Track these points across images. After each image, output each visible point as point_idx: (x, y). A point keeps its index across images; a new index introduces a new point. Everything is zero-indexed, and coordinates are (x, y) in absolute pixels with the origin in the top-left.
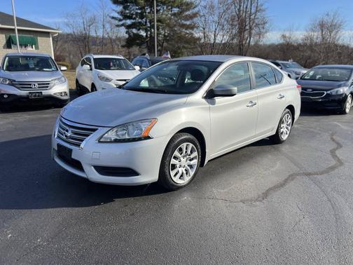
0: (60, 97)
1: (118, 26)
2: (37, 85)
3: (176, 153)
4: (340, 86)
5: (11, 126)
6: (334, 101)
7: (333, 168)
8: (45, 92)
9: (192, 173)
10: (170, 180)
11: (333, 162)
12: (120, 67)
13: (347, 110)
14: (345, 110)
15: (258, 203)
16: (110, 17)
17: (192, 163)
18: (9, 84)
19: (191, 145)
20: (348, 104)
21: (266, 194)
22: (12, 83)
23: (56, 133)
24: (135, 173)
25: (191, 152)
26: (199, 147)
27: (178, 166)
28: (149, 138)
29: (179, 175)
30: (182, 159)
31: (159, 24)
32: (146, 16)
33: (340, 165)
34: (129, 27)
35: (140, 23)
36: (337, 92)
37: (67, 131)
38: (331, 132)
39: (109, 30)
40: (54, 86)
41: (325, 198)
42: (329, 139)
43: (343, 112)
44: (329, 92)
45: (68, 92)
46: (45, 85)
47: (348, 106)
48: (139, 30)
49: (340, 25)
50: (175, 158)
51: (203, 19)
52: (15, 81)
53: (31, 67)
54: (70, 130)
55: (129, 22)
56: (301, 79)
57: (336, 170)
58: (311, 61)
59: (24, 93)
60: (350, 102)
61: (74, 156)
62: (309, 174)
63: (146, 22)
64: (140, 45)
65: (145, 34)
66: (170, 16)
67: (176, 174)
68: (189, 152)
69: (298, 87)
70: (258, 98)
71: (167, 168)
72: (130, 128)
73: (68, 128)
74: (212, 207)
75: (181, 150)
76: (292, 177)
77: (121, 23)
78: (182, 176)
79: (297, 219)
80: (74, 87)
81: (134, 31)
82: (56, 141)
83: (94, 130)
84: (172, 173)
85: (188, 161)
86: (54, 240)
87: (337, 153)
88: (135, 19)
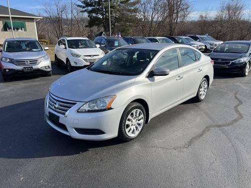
0: (45, 69)
1: (82, 11)
2: (29, 62)
3: (129, 117)
4: (241, 57)
5: (12, 92)
6: (237, 67)
7: (236, 121)
8: (35, 67)
9: (140, 129)
10: (125, 135)
11: (236, 116)
12: (86, 46)
13: (247, 74)
14: (245, 73)
15: (185, 150)
16: (76, 5)
17: (140, 122)
18: (9, 62)
19: (139, 110)
20: (247, 69)
21: (190, 143)
22: (12, 61)
23: (48, 104)
24: (102, 132)
25: (139, 115)
26: (144, 111)
27: (130, 125)
28: (111, 109)
29: (131, 131)
30: (133, 120)
31: (112, 9)
32: (102, 4)
33: (241, 119)
34: (90, 12)
35: (98, 9)
36: (239, 61)
37: (55, 104)
38: (234, 92)
39: (76, 14)
40: (40, 62)
41: (230, 145)
42: (234, 97)
43: (244, 75)
44: (233, 61)
45: (50, 65)
46: (35, 62)
47: (247, 70)
48: (97, 14)
49: (241, 8)
50: (129, 120)
51: (143, 6)
52: (13, 60)
53: (23, 48)
54: (57, 103)
55: (90, 8)
56: (214, 51)
57: (238, 122)
58: (221, 34)
59: (20, 68)
60: (248, 68)
61: (61, 121)
62: (219, 126)
63: (102, 8)
64: (98, 25)
65: (102, 17)
66: (119, 3)
67: (130, 130)
68: (138, 115)
69: (211, 62)
70: (184, 73)
71: (123, 127)
72: (98, 102)
73: (55, 102)
74: (154, 153)
75: (132, 114)
76: (208, 128)
77: (84, 9)
78: (133, 131)
79: (212, 161)
80: (54, 60)
81: (94, 15)
82: (47, 110)
83: (74, 104)
84: (127, 130)
85: (137, 121)
86: (51, 181)
87: (239, 108)
88: (94, 6)
